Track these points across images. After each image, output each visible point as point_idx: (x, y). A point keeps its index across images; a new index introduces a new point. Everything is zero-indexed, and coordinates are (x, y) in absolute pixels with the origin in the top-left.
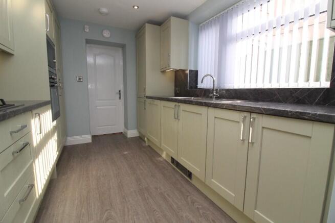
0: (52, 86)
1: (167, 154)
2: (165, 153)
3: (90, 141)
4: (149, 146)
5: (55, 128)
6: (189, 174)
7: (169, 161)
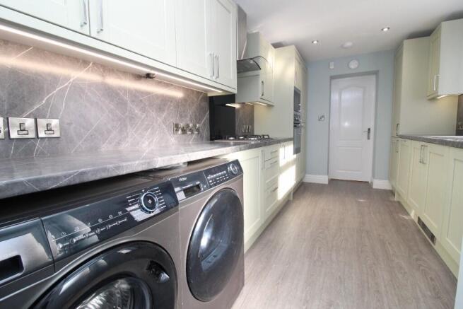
0: (295, 126)
1: (415, 214)
2: (413, 211)
3: (326, 182)
4: (399, 202)
5: (295, 160)
6: (432, 237)
7: (416, 221)
